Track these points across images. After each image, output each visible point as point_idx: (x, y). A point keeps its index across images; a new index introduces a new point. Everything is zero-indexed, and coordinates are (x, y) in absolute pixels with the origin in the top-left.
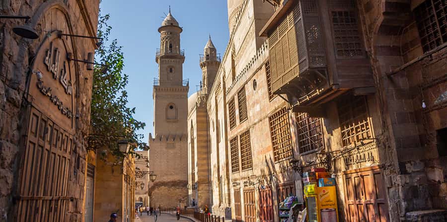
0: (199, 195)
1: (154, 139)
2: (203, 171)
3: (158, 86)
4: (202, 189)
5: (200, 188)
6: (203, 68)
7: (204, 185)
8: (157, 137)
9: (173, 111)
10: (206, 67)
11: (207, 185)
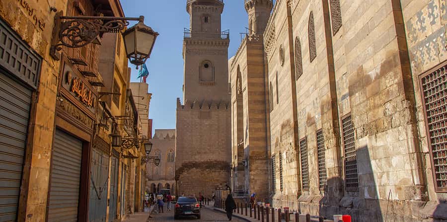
0: (252, 177)
1: (183, 106)
2: (258, 139)
3: (189, 38)
4: (257, 169)
5: (254, 166)
6: (250, 9)
7: (260, 161)
8: (187, 102)
9: (209, 71)
10: (253, 8)
11: (264, 161)
